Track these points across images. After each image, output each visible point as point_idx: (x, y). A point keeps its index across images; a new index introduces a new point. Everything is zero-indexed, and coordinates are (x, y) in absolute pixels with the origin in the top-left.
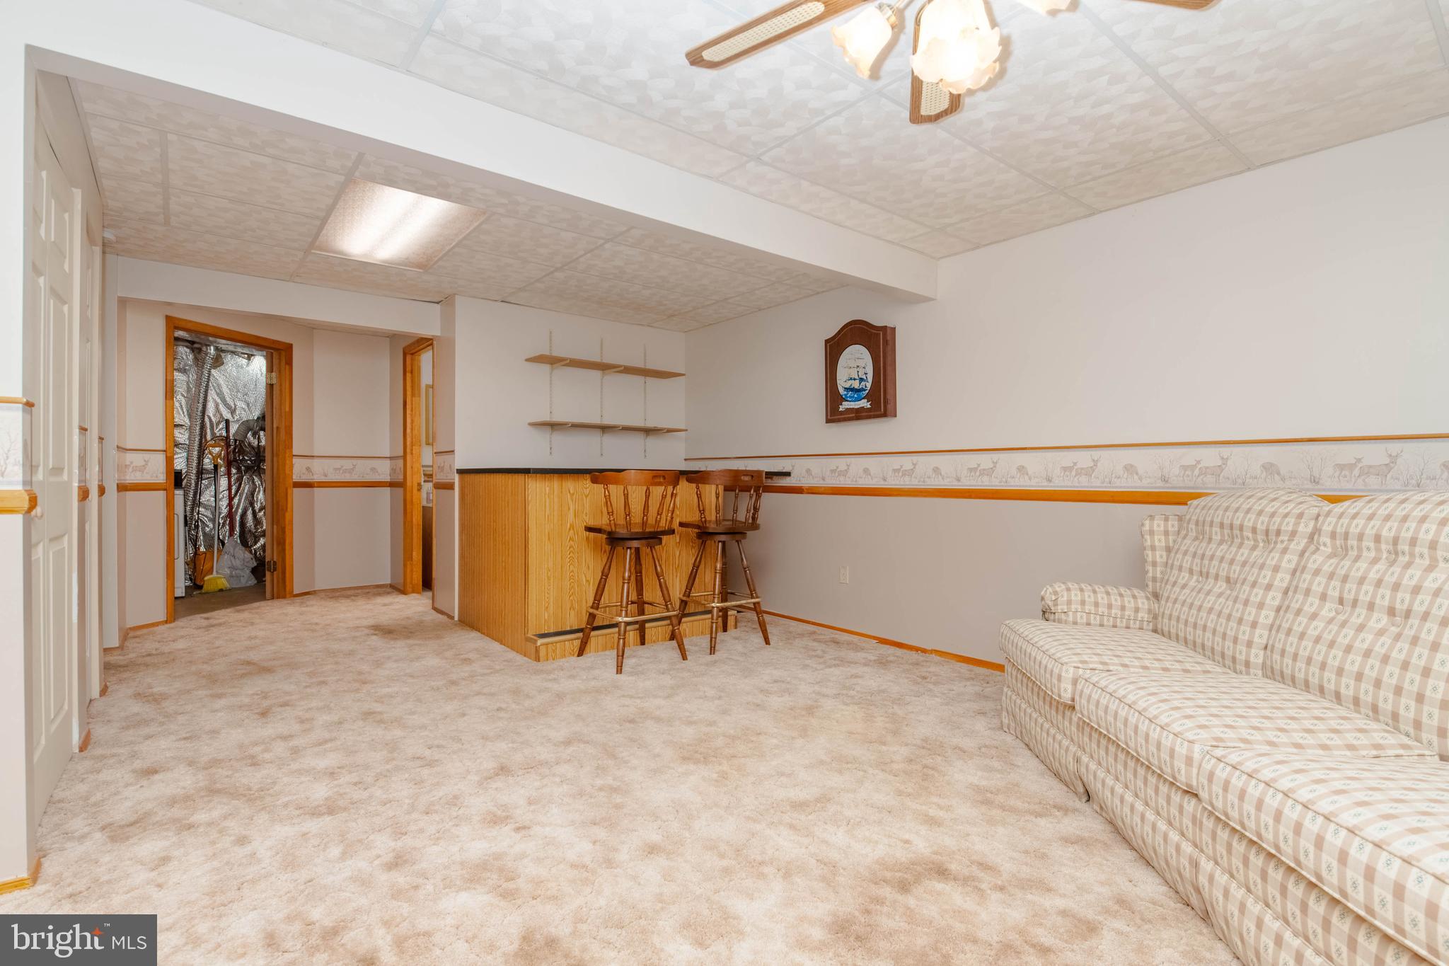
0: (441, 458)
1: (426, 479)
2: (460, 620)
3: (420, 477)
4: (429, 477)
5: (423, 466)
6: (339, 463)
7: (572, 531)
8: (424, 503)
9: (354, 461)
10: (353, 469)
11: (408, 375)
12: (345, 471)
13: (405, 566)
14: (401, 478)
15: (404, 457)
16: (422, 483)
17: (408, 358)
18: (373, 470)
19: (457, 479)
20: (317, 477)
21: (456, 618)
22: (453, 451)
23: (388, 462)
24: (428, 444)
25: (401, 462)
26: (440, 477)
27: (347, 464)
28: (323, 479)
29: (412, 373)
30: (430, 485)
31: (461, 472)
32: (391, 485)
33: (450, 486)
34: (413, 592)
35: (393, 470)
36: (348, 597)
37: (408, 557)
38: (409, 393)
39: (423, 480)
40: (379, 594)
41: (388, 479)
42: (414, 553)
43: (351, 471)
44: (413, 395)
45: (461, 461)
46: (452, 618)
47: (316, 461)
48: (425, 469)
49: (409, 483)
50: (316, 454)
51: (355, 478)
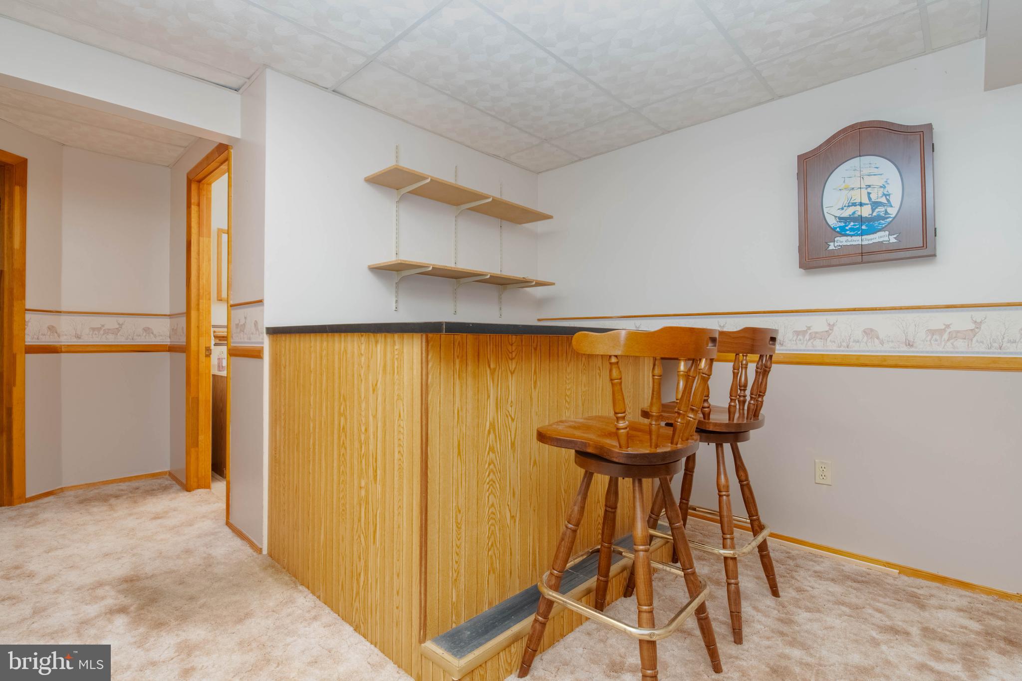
0: (239, 313)
1: (218, 341)
2: (270, 554)
3: (210, 340)
4: (221, 339)
5: (214, 326)
6: (97, 321)
7: (492, 436)
8: (214, 371)
9: (121, 320)
10: (118, 330)
11: (194, 208)
12: (107, 332)
13: (188, 453)
14: (182, 341)
15: (188, 314)
16: (213, 347)
17: (194, 187)
18: (147, 330)
19: (266, 343)
20: (65, 340)
21: (265, 551)
22: (260, 302)
23: (167, 321)
24: (220, 300)
25: (183, 321)
26: (240, 340)
27: (111, 323)
28: (74, 341)
29: (199, 205)
30: (224, 349)
31: (274, 332)
32: (171, 349)
33: (257, 354)
34: (199, 487)
35: (174, 331)
36: (104, 499)
37: (193, 441)
38: (194, 230)
39: (213, 342)
40: (151, 492)
41: (167, 341)
42: (201, 437)
43: (116, 332)
44: (200, 234)
45: (274, 316)
46: (259, 551)
47: (64, 319)
48: (216, 329)
49: (193, 347)
50: (63, 309)
51: (121, 340)
